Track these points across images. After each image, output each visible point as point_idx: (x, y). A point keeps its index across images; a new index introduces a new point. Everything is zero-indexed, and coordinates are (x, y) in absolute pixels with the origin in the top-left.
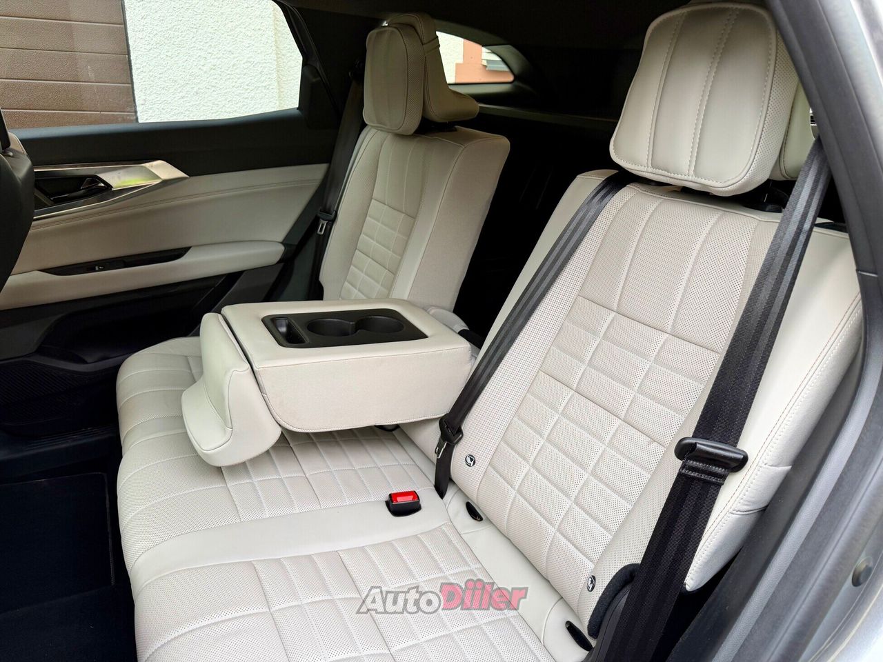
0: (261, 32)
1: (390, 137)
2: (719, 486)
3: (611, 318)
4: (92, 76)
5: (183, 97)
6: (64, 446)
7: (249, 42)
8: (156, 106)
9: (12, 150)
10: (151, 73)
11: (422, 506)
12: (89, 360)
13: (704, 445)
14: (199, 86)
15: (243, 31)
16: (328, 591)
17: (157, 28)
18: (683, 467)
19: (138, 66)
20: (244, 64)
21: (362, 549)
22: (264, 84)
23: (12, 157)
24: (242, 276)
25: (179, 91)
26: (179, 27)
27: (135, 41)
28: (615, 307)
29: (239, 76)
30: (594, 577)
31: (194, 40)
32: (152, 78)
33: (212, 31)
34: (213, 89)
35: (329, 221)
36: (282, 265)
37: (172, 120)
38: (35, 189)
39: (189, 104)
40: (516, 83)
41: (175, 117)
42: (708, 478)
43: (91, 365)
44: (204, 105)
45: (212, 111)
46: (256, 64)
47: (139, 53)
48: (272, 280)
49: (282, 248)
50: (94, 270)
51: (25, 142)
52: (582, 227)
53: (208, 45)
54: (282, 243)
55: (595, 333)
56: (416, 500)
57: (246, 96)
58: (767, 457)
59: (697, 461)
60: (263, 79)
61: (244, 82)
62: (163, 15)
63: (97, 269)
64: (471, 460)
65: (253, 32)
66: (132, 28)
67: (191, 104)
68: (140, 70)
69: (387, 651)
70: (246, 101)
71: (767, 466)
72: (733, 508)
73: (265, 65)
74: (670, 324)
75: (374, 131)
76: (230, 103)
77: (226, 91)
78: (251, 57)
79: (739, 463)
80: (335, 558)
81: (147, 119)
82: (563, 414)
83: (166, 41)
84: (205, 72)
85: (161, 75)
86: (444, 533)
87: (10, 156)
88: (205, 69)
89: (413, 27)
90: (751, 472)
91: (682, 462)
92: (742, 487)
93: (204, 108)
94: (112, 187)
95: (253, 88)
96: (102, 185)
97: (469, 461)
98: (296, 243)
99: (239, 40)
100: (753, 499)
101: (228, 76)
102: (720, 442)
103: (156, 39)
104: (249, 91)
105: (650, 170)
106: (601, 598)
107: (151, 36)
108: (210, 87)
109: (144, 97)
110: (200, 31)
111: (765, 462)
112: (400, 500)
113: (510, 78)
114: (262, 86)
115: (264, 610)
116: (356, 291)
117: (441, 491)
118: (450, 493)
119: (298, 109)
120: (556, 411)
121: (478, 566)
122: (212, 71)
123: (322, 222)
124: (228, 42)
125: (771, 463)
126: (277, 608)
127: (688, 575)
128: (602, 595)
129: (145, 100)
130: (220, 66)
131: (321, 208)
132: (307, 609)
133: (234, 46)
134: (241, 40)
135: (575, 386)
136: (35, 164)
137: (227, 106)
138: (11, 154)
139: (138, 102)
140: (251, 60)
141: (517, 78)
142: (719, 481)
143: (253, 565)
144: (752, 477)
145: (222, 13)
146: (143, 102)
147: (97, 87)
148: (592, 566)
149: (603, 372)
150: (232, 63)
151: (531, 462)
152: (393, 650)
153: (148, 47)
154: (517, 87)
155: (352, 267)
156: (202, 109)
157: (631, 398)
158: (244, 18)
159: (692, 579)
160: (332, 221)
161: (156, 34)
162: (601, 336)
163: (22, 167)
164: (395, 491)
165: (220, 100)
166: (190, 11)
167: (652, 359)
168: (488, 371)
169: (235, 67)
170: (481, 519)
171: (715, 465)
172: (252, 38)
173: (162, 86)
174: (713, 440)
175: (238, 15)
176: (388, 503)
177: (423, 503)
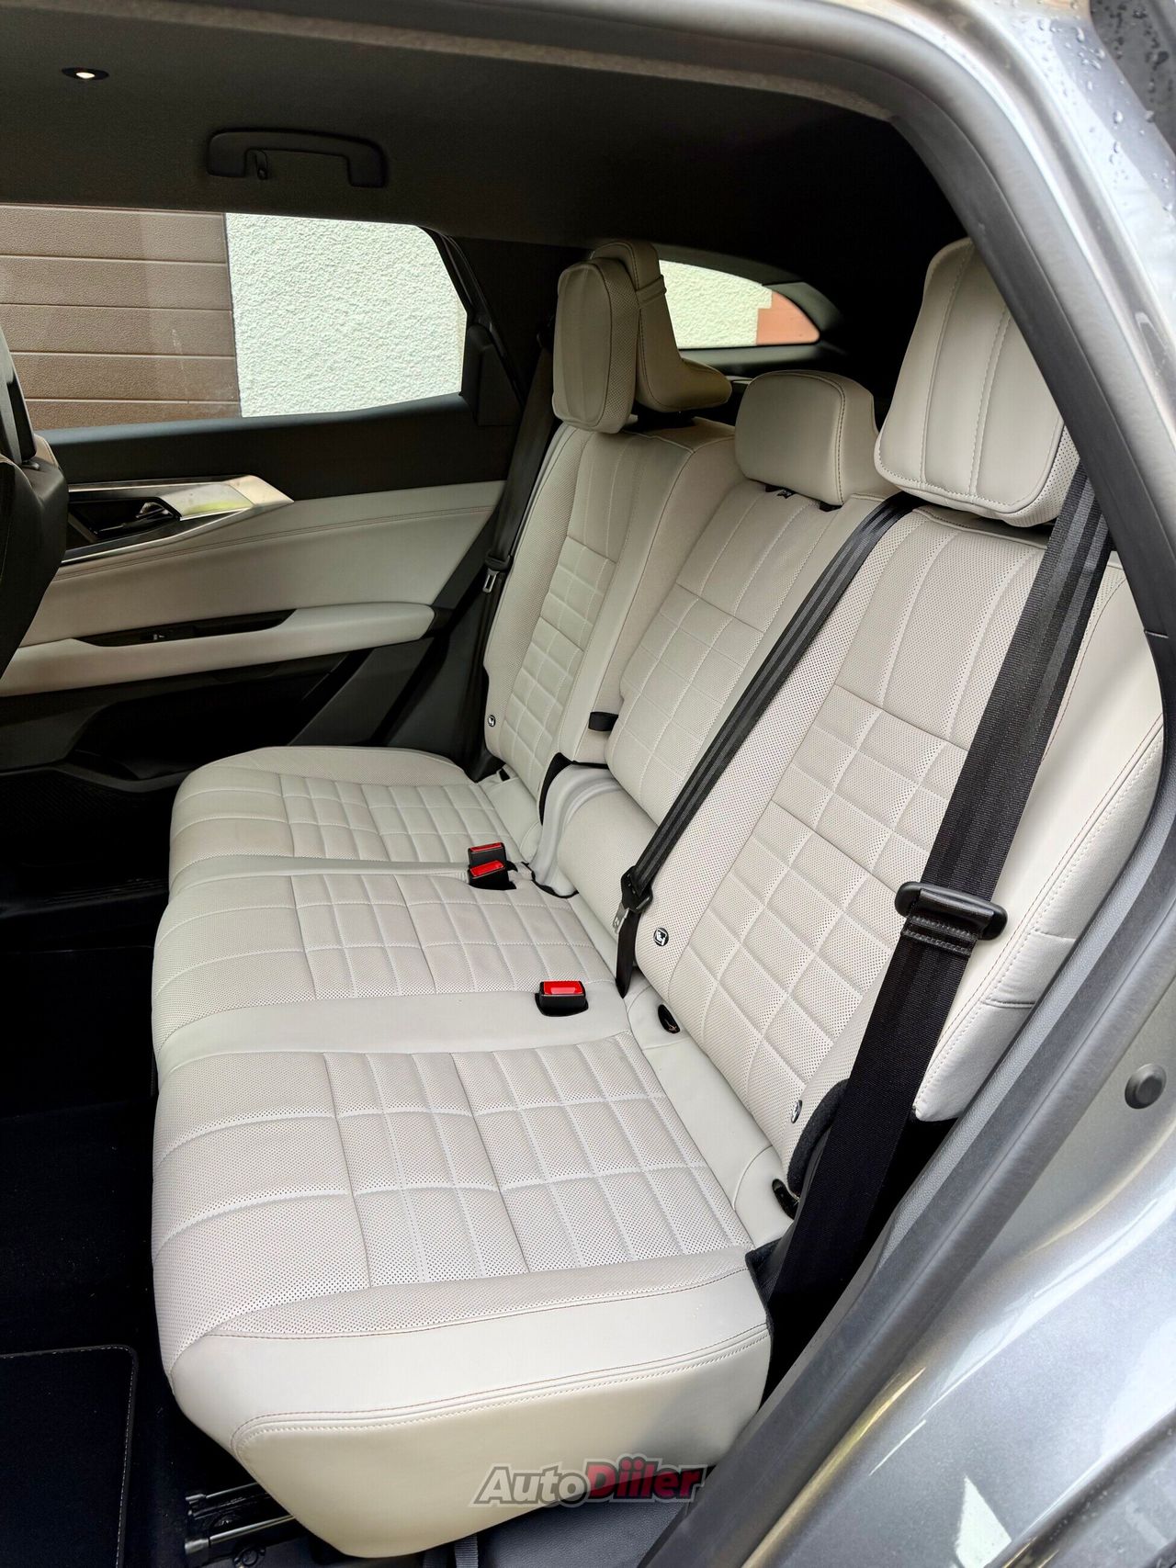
0: (434, 268)
1: (594, 436)
2: (966, 958)
3: (874, 718)
4: (177, 344)
5: (309, 376)
6: (100, 902)
7: (414, 285)
8: (268, 390)
9: (39, 461)
10: (263, 340)
11: (590, 1004)
12: (140, 775)
13: (935, 894)
14: (336, 357)
15: (407, 267)
16: (424, 1102)
17: (274, 268)
18: (907, 926)
19: (244, 328)
20: (406, 320)
21: (489, 1056)
22: (436, 353)
23: (39, 470)
24: (371, 655)
25: (304, 367)
26: (308, 264)
27: (240, 290)
28: (881, 701)
29: (397, 341)
30: (801, 1102)
31: (330, 284)
32: (264, 348)
33: (357, 269)
34: (357, 362)
35: (501, 571)
36: (430, 640)
37: (292, 412)
38: (70, 516)
39: (318, 387)
40: (823, 344)
41: (297, 408)
42: (946, 946)
43: (142, 784)
44: (342, 389)
45: (354, 398)
46: (425, 320)
47: (247, 307)
48: (413, 663)
49: (430, 614)
50: (151, 640)
51: (56, 449)
52: (842, 577)
53: (351, 291)
54: (433, 606)
55: (850, 741)
56: (580, 994)
57: (407, 372)
58: (1040, 920)
59: (926, 918)
60: (435, 343)
61: (406, 350)
62: (284, 246)
63: (155, 637)
64: (663, 936)
65: (422, 268)
66: (236, 268)
67: (321, 386)
68: (246, 335)
69: (495, 1189)
70: (408, 380)
71: (1038, 933)
72: (987, 993)
73: (439, 321)
74: (950, 725)
75: (571, 429)
76: (383, 385)
77: (377, 364)
78: (418, 309)
79: (994, 926)
80: (447, 1064)
81: (254, 412)
82: (795, 866)
83: (288, 289)
84: (345, 336)
85: (278, 342)
86: (617, 1044)
87: (34, 469)
88: (344, 330)
89: (621, 262)
90: (1014, 941)
91: (905, 919)
92: (1000, 962)
93: (342, 392)
94: (180, 515)
95: (420, 359)
96: (166, 512)
97: (659, 937)
98: (453, 607)
99: (400, 282)
100: (1018, 984)
101: (380, 342)
102: (963, 891)
103: (272, 286)
104: (412, 364)
105: (924, 486)
106: (805, 1131)
107: (265, 280)
108: (352, 359)
109: (250, 378)
110: (340, 270)
111: (1037, 926)
112: (556, 992)
113: (813, 335)
114: (434, 356)
115: (328, 1115)
116: (535, 682)
117: (623, 987)
118: (636, 989)
119: (460, 394)
120: (785, 859)
121: (660, 1095)
122: (357, 333)
123: (490, 572)
124: (381, 285)
125: (1046, 930)
126: (346, 1114)
127: (918, 1095)
128: (807, 1126)
129: (252, 382)
130: (368, 325)
131: (490, 550)
132: (389, 1120)
133: (391, 292)
134: (403, 282)
135: (816, 823)
136: (70, 480)
137: (378, 389)
138: (36, 466)
139: (242, 384)
140: (418, 313)
141: (824, 335)
142: (963, 951)
143: (324, 1057)
144: (1016, 949)
145: (374, 241)
146: (248, 385)
147: (185, 362)
148: (803, 1086)
149: (855, 802)
150: (388, 320)
151: (743, 937)
152: (504, 1188)
153: (259, 298)
154: (823, 352)
155: (532, 643)
156: (338, 395)
157: (886, 839)
158: (408, 247)
159: (924, 1101)
160: (505, 572)
161: (273, 277)
162: (859, 745)
163: (48, 483)
164: (551, 979)
165: (367, 379)
166: (325, 239)
167: (921, 779)
168: (693, 800)
169: (392, 326)
170: (678, 1030)
171: (954, 925)
172: (420, 279)
173: (279, 359)
174: (954, 888)
175: (400, 242)
176: (537, 996)
177: (592, 1000)
